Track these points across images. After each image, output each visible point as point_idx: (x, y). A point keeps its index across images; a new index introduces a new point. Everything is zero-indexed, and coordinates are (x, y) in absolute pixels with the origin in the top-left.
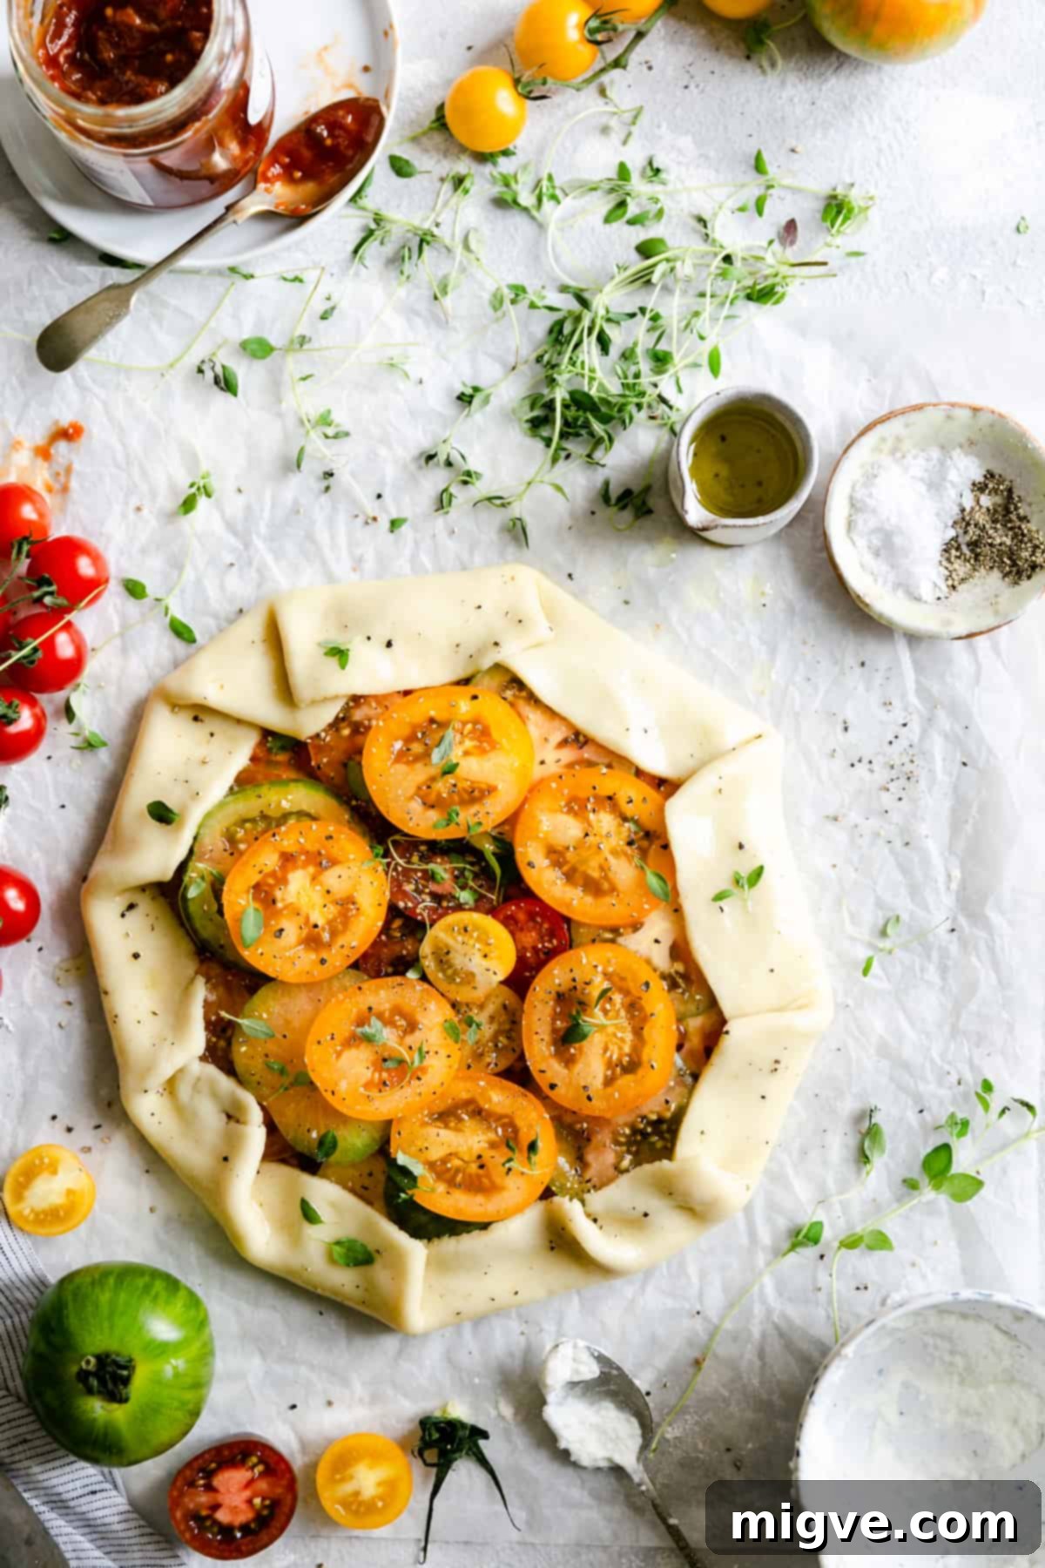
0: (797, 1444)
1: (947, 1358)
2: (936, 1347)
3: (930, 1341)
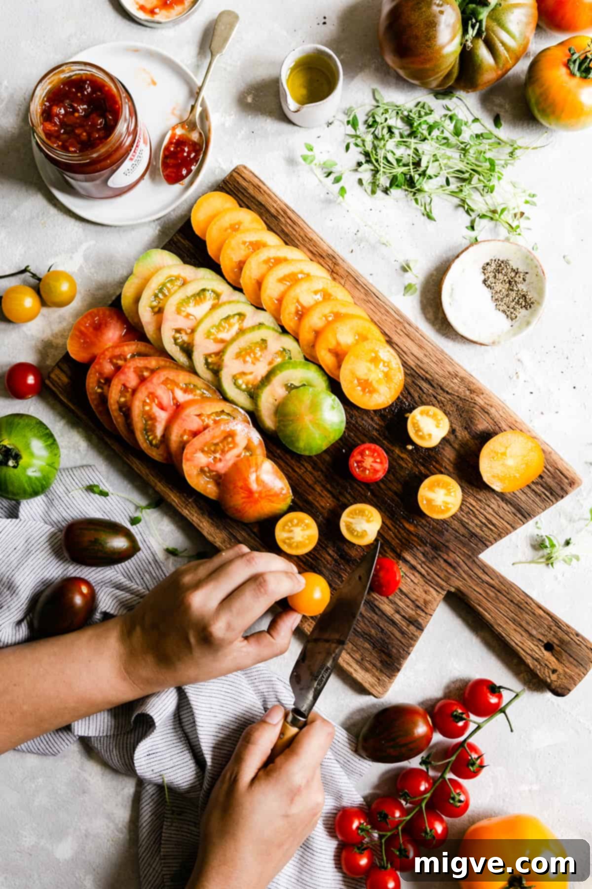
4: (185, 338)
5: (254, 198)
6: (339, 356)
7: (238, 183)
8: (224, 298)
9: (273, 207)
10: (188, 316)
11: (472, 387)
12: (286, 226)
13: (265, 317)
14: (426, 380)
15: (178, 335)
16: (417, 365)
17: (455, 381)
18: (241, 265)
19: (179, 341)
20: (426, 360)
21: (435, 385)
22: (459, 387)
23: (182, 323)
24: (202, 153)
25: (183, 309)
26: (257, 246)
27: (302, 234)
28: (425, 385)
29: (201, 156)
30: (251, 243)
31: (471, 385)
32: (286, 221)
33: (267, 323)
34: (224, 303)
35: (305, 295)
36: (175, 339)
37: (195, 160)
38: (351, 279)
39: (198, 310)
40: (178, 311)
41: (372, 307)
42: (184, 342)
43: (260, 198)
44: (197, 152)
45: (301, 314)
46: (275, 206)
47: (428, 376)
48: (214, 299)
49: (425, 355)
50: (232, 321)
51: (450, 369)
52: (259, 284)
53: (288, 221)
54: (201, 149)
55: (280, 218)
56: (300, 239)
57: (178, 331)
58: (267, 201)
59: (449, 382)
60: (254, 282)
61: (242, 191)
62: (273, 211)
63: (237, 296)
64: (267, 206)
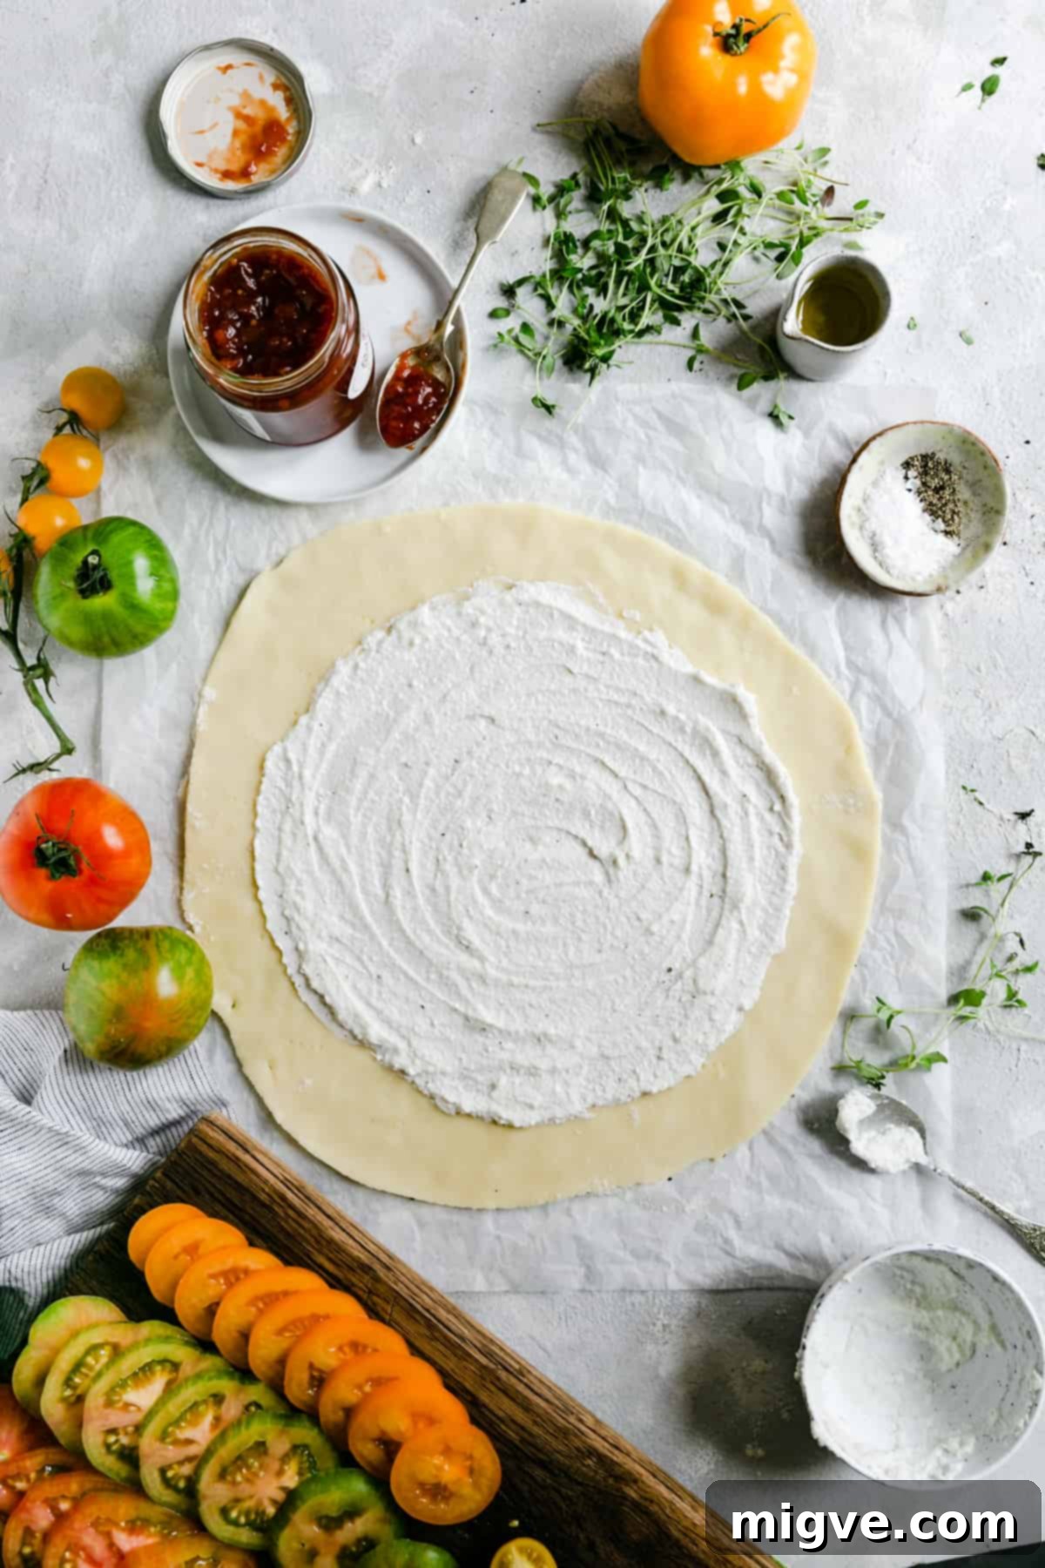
0: (804, 1340)
1: (909, 1286)
2: (902, 1277)
3: (898, 1272)
4: (125, 1440)
5: (229, 1177)
6: (390, 1447)
7: (201, 1153)
8: (187, 1370)
9: (263, 1190)
10: (127, 1405)
11: (618, 1471)
12: (286, 1222)
13: (257, 1393)
14: (542, 1465)
15: (112, 1439)
16: (523, 1440)
17: (589, 1462)
18: (211, 1311)
19: (115, 1448)
20: (536, 1430)
21: (557, 1472)
22: (596, 1472)
23: (116, 1418)
24: (447, 400)
25: (116, 1398)
26: (234, 1277)
27: (314, 1232)
28: (539, 1473)
29: (445, 406)
30: (225, 1274)
31: (617, 1468)
32: (286, 1214)
33: (263, 1402)
34: (187, 1380)
35: (323, 1351)
36: (108, 1447)
37: (437, 409)
38: (402, 1303)
39: (144, 1396)
40: (109, 1403)
41: (441, 1348)
42: (123, 1447)
43: (240, 1178)
44: (441, 397)
45: (319, 1380)
46: (267, 1190)
47: (542, 1456)
48: (171, 1372)
49: (535, 1423)
50: (202, 1408)
51: (578, 1443)
52: (245, 1336)
53: (291, 1213)
54: (446, 394)
55: (276, 1208)
56: (312, 1241)
57: (113, 1431)
58: (251, 1180)
59: (579, 1465)
60: (235, 1334)
61: (210, 1167)
62: (263, 1197)
63: (210, 1362)
64: (253, 1189)
